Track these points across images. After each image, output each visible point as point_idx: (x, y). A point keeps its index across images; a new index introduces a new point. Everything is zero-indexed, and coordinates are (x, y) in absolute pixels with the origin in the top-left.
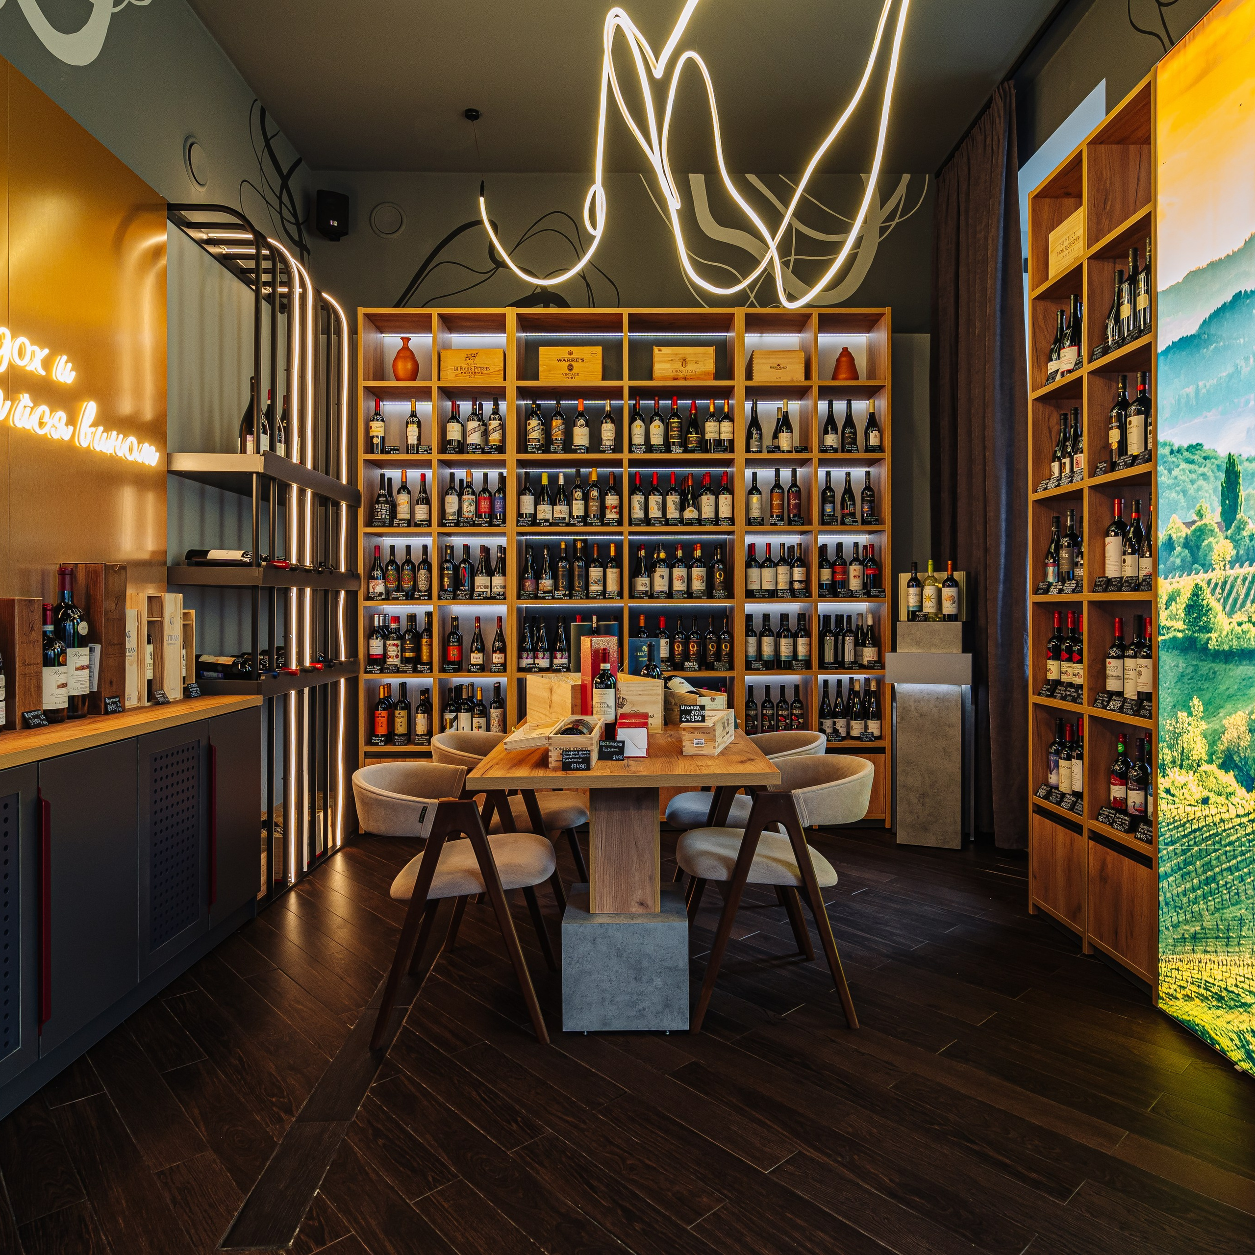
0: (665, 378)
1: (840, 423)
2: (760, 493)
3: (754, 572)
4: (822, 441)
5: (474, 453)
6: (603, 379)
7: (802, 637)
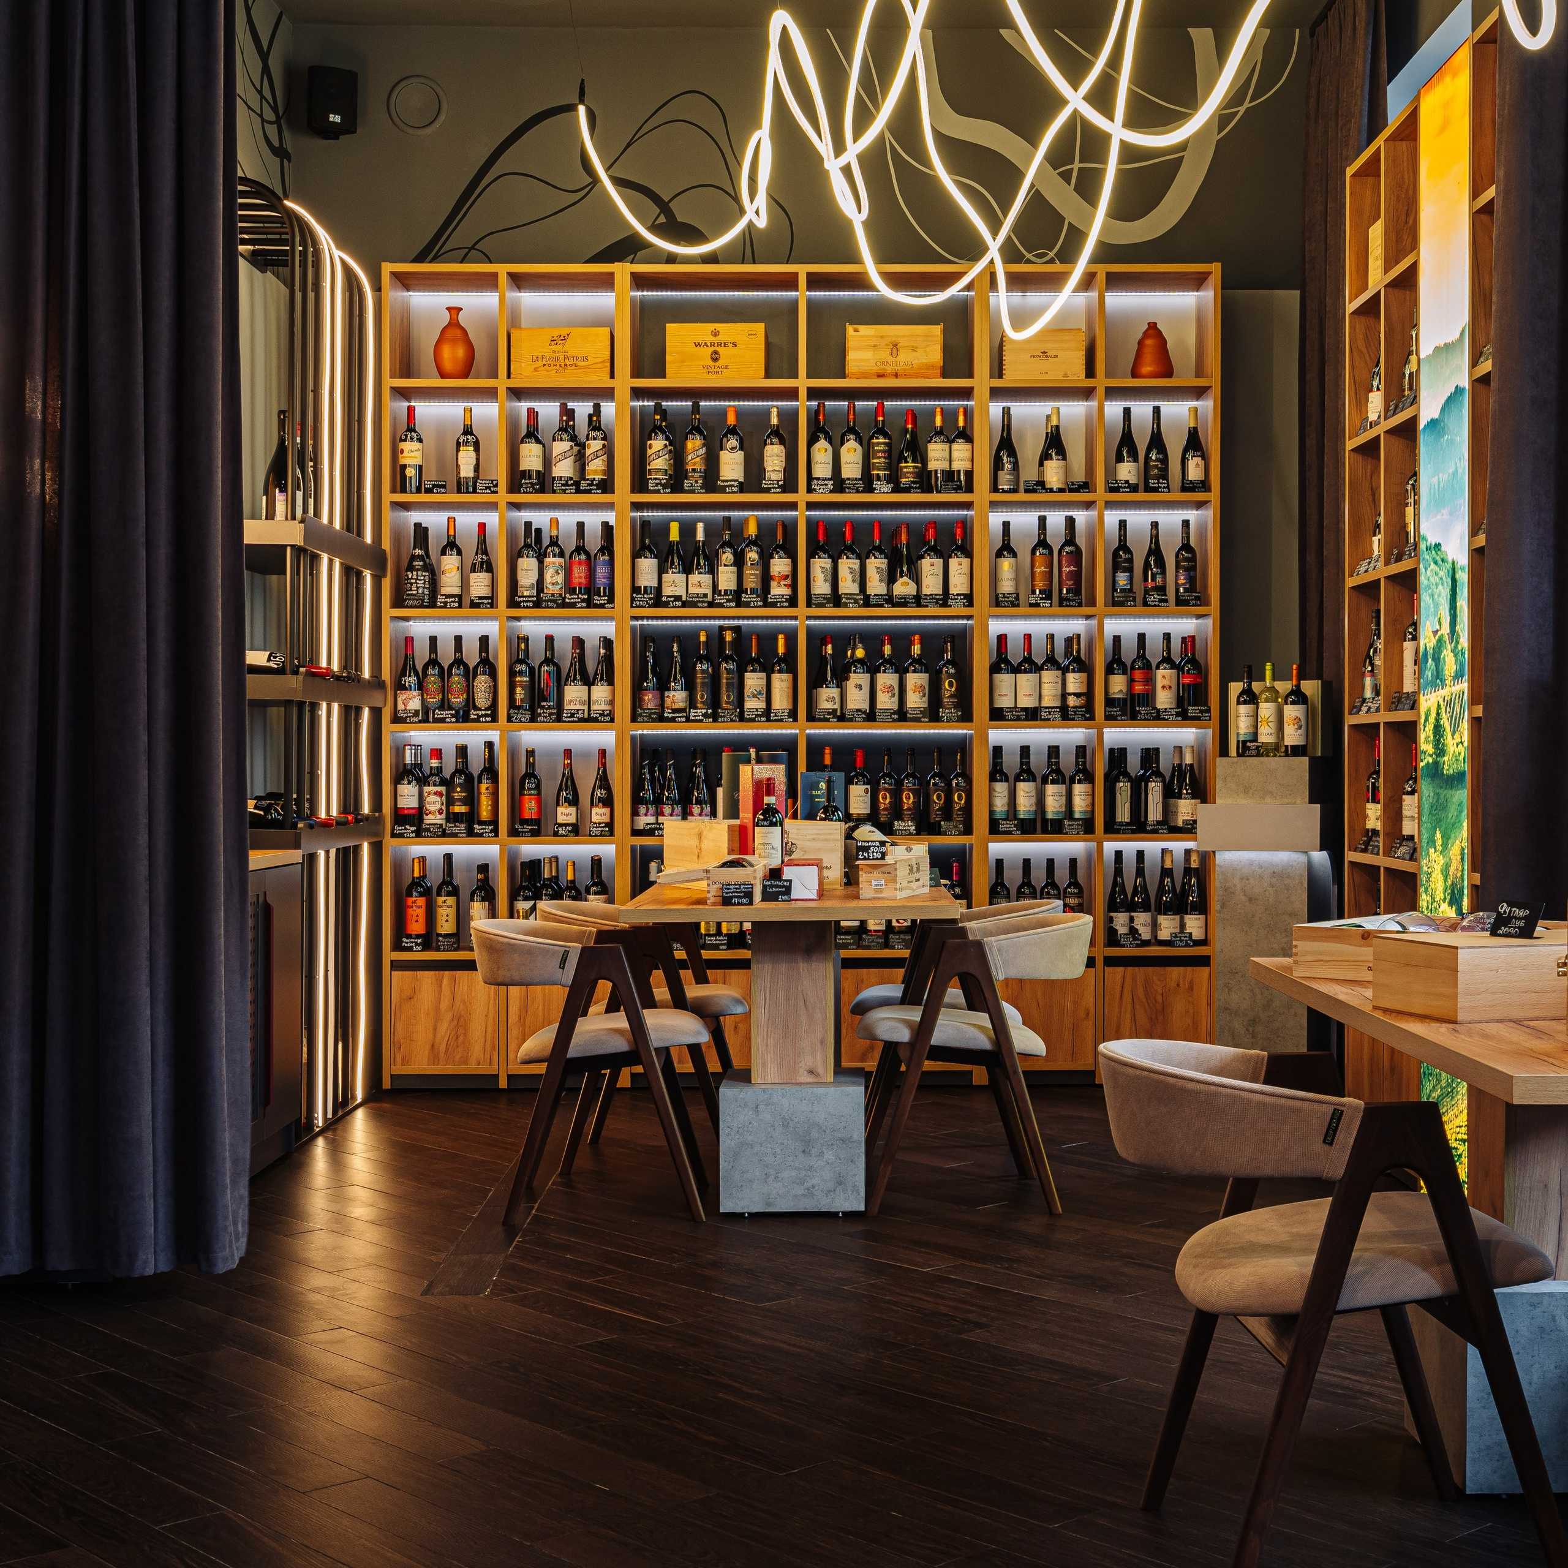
0: (864, 375)
1: (1142, 442)
2: (1015, 555)
3: (1004, 680)
4: (1111, 472)
5: (564, 491)
6: (767, 376)
7: (1080, 782)
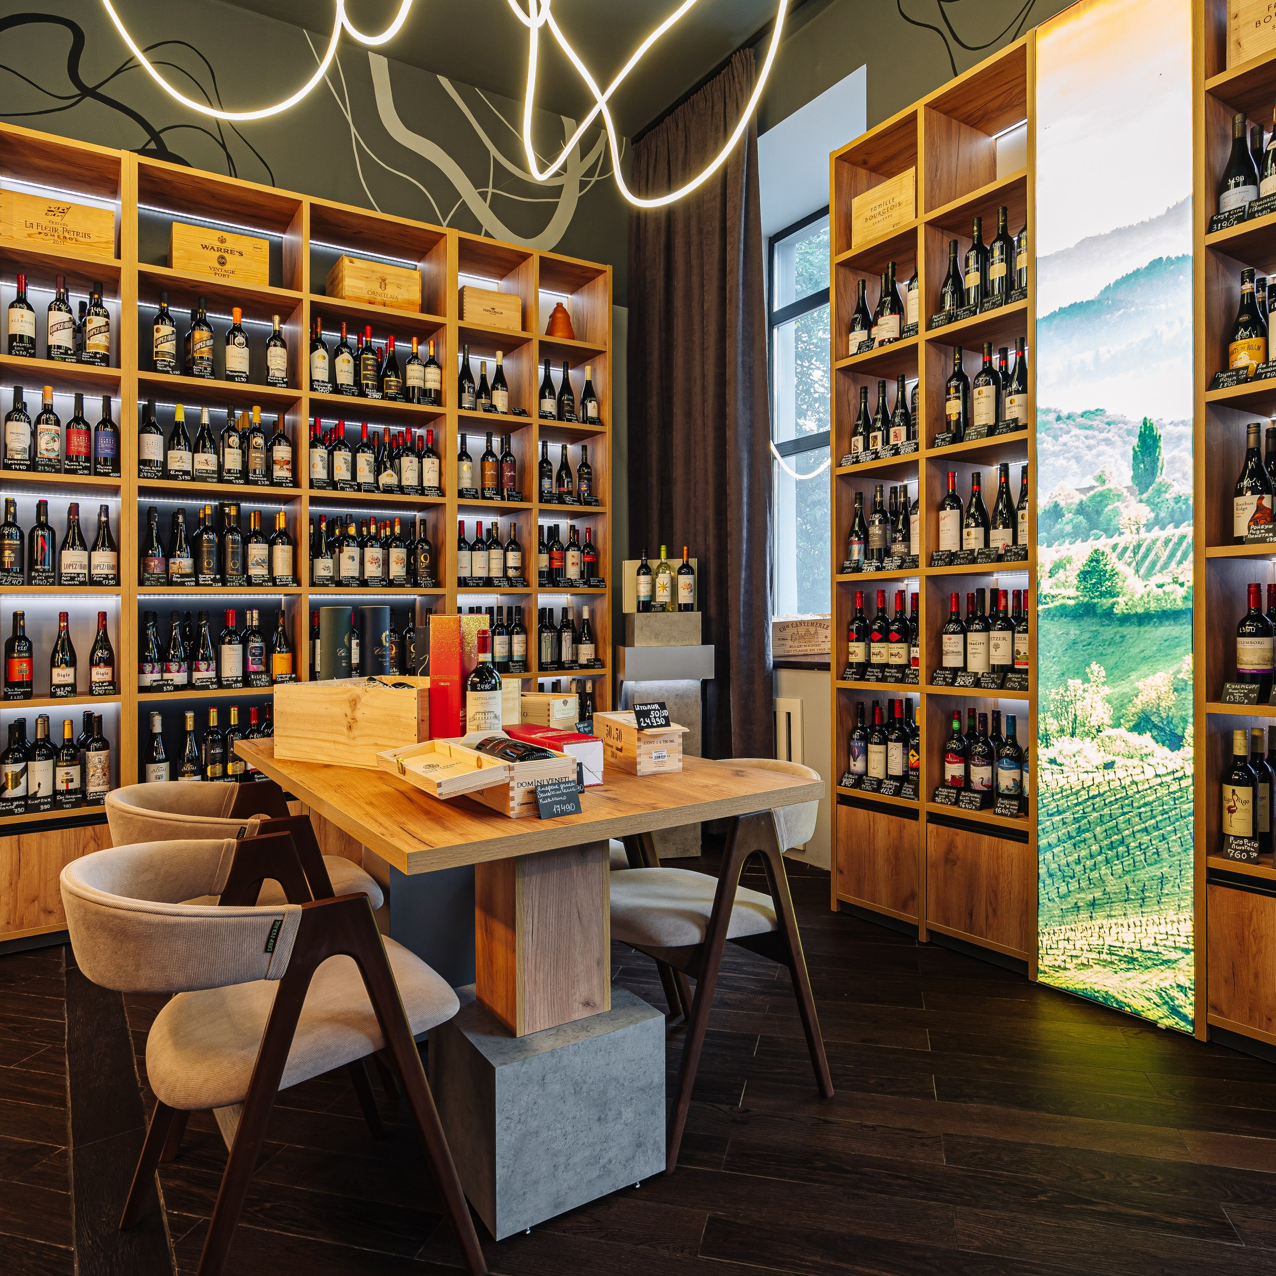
0: (358, 299)
1: (557, 388)
2: (471, 461)
3: (465, 555)
4: (540, 405)
5: (64, 360)
6: (270, 284)
7: (517, 633)
